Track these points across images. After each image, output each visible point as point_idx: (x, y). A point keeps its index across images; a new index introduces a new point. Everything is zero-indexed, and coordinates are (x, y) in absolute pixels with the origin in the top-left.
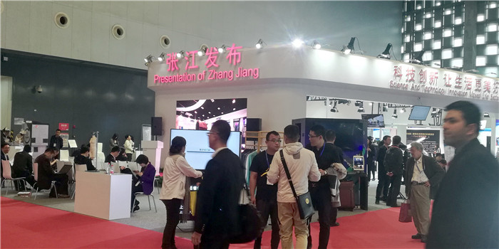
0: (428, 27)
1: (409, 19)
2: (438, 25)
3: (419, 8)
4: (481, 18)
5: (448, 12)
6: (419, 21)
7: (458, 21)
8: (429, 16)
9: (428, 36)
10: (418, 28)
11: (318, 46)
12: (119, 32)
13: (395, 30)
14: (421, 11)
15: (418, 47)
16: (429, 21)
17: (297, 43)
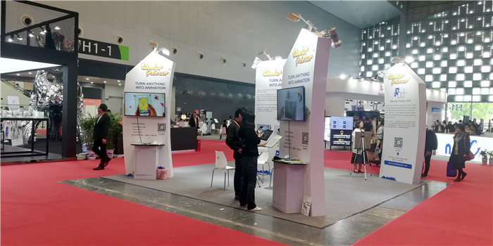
0: (376, 50)
1: (364, 44)
2: (382, 49)
3: (371, 38)
4: (408, 46)
5: (389, 41)
6: (370, 46)
7: (395, 47)
8: (376, 43)
9: (376, 55)
10: (370, 50)
11: (351, 78)
12: (225, 61)
13: (356, 51)
14: (372, 40)
15: (370, 62)
16: (376, 46)
17: (343, 77)
